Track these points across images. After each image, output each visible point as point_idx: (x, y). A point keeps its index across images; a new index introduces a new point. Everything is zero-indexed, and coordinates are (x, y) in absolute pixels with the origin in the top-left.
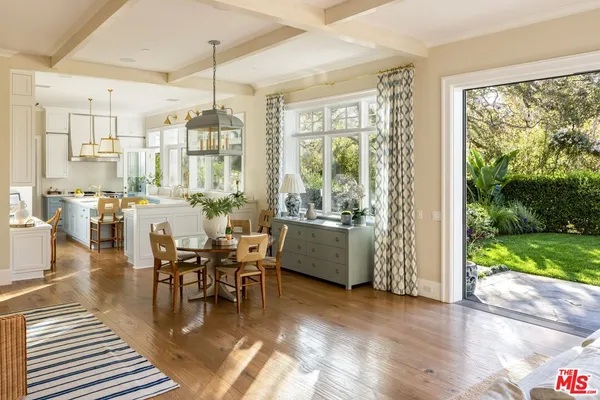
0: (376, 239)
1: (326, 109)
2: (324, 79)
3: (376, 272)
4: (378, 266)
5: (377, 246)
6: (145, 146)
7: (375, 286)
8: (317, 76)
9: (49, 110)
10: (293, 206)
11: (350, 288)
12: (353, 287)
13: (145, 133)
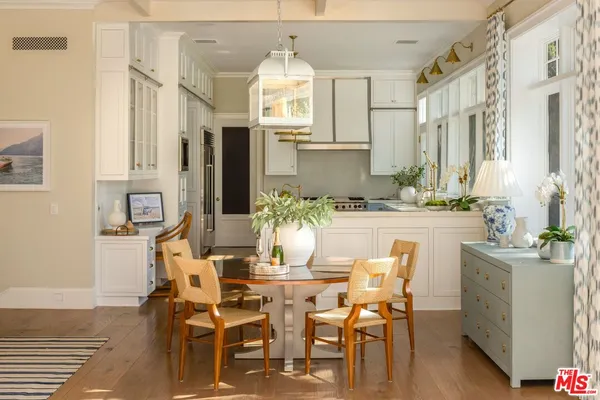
6: (416, 123)
11: (515, 383)
13: (416, 101)
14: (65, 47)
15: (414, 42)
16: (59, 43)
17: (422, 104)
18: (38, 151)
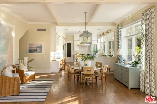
0: (140, 72)
1: (133, 27)
2: (130, 17)
3: (140, 85)
4: (141, 82)
5: (141, 75)
6: (98, 43)
7: (140, 90)
8: (129, 17)
9: (75, 35)
10: (120, 59)
11: (130, 88)
12: (131, 88)
13: (98, 39)
14: (46, 30)
15: (100, 30)
16: (45, 30)
17: (99, 40)
18: (42, 47)
